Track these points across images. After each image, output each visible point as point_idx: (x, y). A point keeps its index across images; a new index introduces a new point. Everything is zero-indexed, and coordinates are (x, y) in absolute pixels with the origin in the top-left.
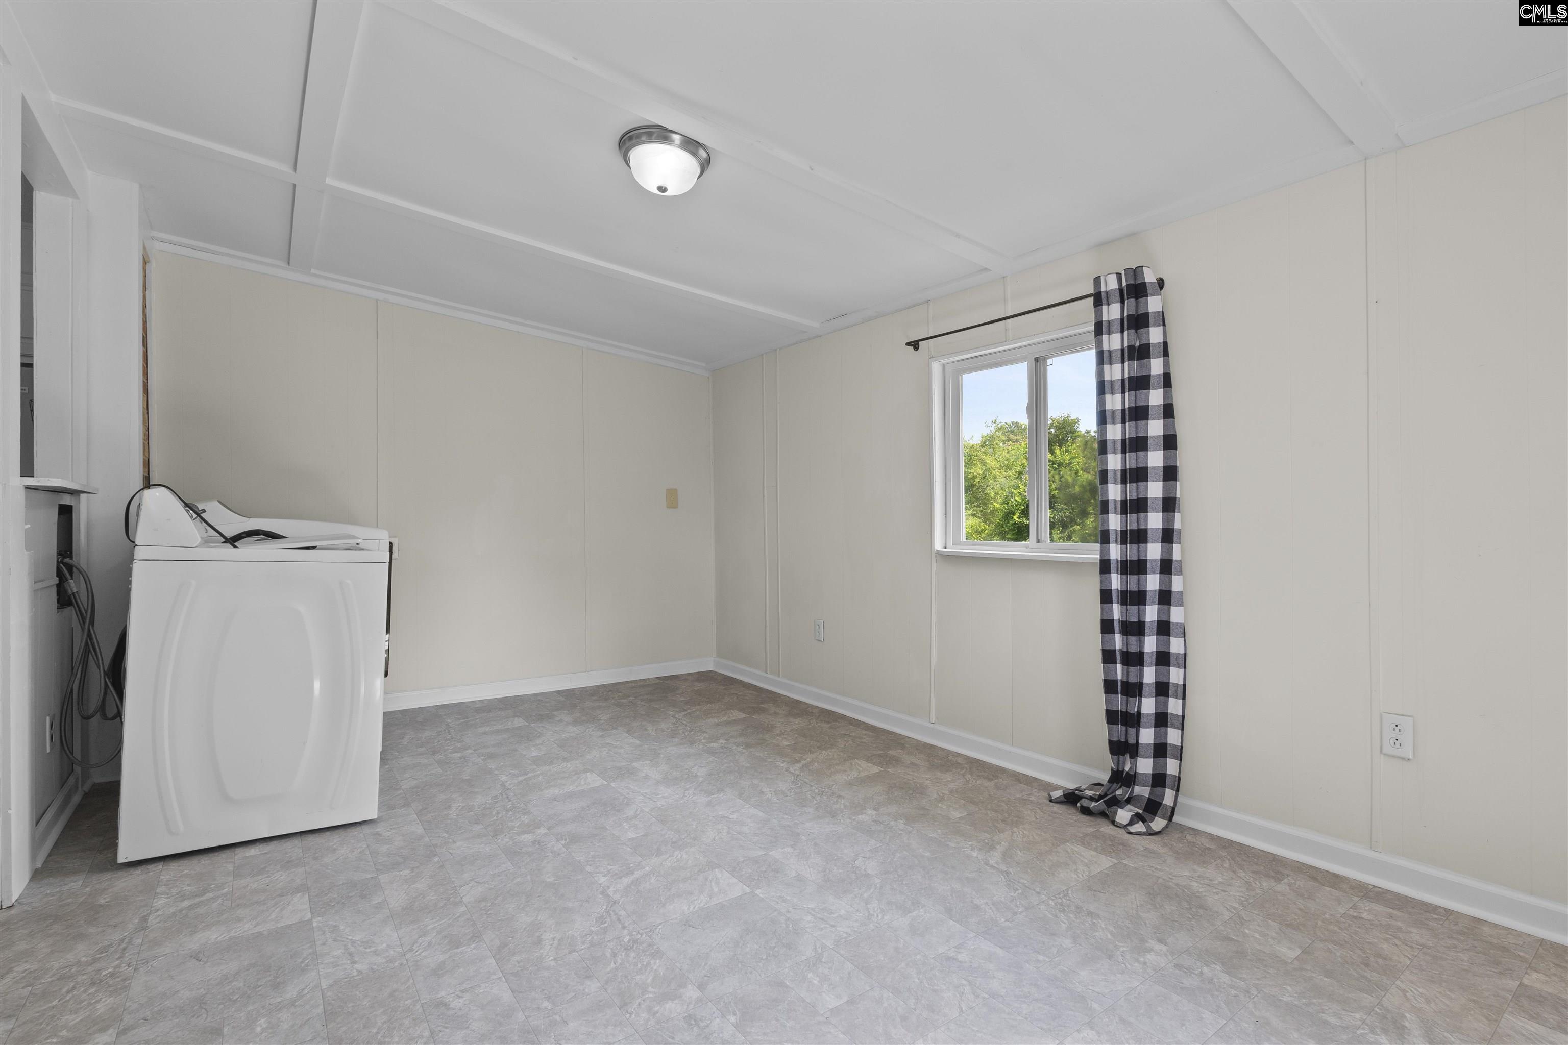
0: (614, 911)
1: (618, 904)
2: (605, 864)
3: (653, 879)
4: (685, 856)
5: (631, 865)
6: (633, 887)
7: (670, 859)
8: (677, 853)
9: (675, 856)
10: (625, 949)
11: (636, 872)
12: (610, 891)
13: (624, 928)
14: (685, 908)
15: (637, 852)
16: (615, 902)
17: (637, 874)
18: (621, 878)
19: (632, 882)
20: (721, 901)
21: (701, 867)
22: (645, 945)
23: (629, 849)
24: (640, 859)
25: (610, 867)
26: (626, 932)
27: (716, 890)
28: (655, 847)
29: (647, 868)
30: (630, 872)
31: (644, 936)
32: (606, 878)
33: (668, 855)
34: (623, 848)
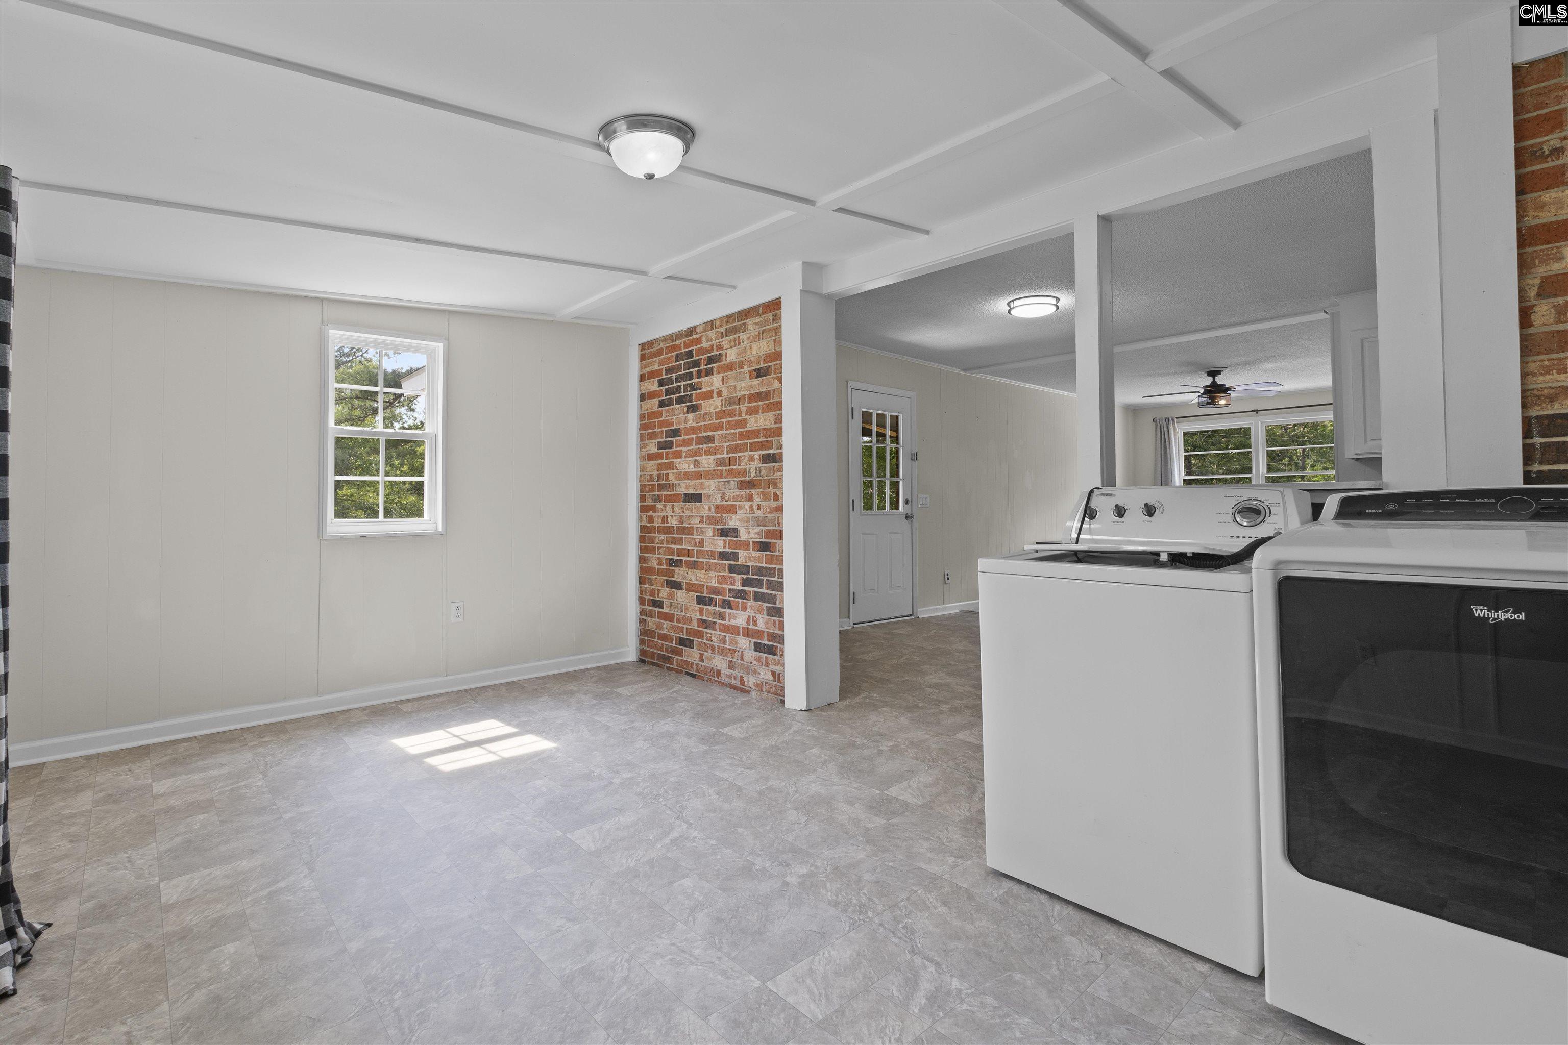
0: (676, 813)
1: (675, 818)
2: (701, 847)
3: (651, 837)
4: (624, 861)
5: (675, 848)
6: (667, 830)
7: (639, 857)
8: (632, 865)
9: (633, 860)
10: (661, 795)
11: (668, 842)
12: (685, 826)
13: (665, 805)
14: (622, 819)
15: (674, 862)
16: (678, 818)
17: (667, 841)
18: (680, 836)
19: (669, 833)
20: (593, 826)
21: (608, 851)
22: (648, 797)
23: (683, 864)
24: (669, 855)
25: (694, 844)
26: (663, 803)
27: (596, 833)
28: (656, 869)
29: (659, 846)
30: (674, 841)
31: (650, 802)
32: (693, 835)
33: (641, 861)
34: (691, 865)
